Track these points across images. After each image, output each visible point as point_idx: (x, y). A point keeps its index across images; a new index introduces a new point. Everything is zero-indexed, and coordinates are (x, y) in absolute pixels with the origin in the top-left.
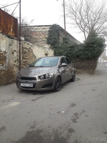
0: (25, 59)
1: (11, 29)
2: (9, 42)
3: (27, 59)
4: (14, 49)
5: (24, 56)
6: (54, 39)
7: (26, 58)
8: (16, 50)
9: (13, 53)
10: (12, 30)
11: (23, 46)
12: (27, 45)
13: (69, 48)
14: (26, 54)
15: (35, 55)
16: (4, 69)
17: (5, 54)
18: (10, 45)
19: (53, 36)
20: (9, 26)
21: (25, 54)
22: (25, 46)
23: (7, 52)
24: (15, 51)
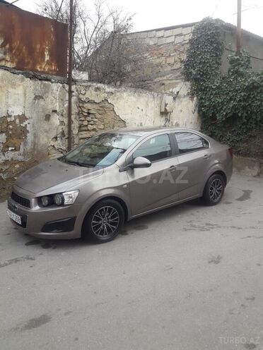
0: (88, 130)
1: (46, 53)
2: (35, 89)
3: (94, 130)
4: (50, 107)
5: (85, 123)
6: (200, 63)
7: (90, 127)
8: (57, 109)
9: (48, 118)
10: (47, 58)
11: (81, 96)
12: (94, 93)
13: (243, 90)
14: (91, 116)
15: (122, 117)
16: (21, 158)
17: (21, 121)
18: (37, 97)
19: (199, 55)
20: (38, 46)
21: (89, 119)
22: (87, 96)
23: (27, 115)
24: (55, 111)
